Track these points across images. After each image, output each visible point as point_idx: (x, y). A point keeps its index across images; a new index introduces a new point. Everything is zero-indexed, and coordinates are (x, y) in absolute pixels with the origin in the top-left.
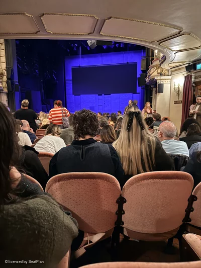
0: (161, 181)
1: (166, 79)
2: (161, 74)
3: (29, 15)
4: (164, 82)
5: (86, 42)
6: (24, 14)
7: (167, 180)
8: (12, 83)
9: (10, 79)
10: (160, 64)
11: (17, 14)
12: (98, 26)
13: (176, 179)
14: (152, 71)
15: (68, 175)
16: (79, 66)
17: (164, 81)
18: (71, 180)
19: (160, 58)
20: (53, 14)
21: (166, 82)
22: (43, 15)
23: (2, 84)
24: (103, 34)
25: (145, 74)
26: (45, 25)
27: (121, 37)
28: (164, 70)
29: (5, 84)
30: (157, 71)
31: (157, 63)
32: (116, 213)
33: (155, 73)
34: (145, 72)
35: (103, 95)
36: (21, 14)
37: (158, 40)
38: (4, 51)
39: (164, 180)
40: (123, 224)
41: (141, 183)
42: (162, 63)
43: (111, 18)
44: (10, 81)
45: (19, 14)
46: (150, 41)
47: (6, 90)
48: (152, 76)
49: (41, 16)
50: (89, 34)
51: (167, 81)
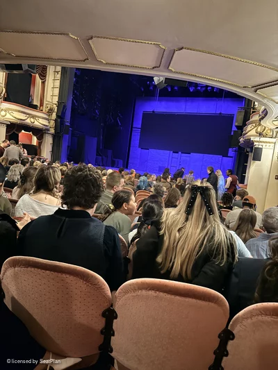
0: (169, 296)
1: (266, 142)
2: (260, 134)
3: (73, 37)
4: (264, 146)
5: (151, 79)
6: (68, 35)
7: (178, 297)
8: (62, 123)
9: (61, 117)
10: (260, 120)
11: (58, 34)
12: (166, 59)
13: (192, 298)
14: (249, 129)
15: (26, 260)
16: (153, 111)
17: (264, 144)
18: (29, 269)
19: (260, 112)
20: (104, 38)
21: (267, 147)
22: (92, 38)
23: (49, 123)
24: (173, 70)
25: (240, 131)
26: (95, 51)
27: (198, 77)
28: (267, 129)
29: (52, 123)
30: (257, 130)
31: (256, 118)
32: (102, 332)
33: (253, 132)
34: (241, 128)
35: (180, 153)
36: (64, 34)
37: (253, 85)
38: (59, 81)
39: (173, 297)
40: (112, 351)
41: (139, 294)
42: (262, 118)
43: (182, 48)
44: (59, 120)
45: (61, 34)
46: (242, 86)
47: (52, 131)
48: (248, 136)
49: (89, 40)
50: (153, 68)
51: (268, 144)
